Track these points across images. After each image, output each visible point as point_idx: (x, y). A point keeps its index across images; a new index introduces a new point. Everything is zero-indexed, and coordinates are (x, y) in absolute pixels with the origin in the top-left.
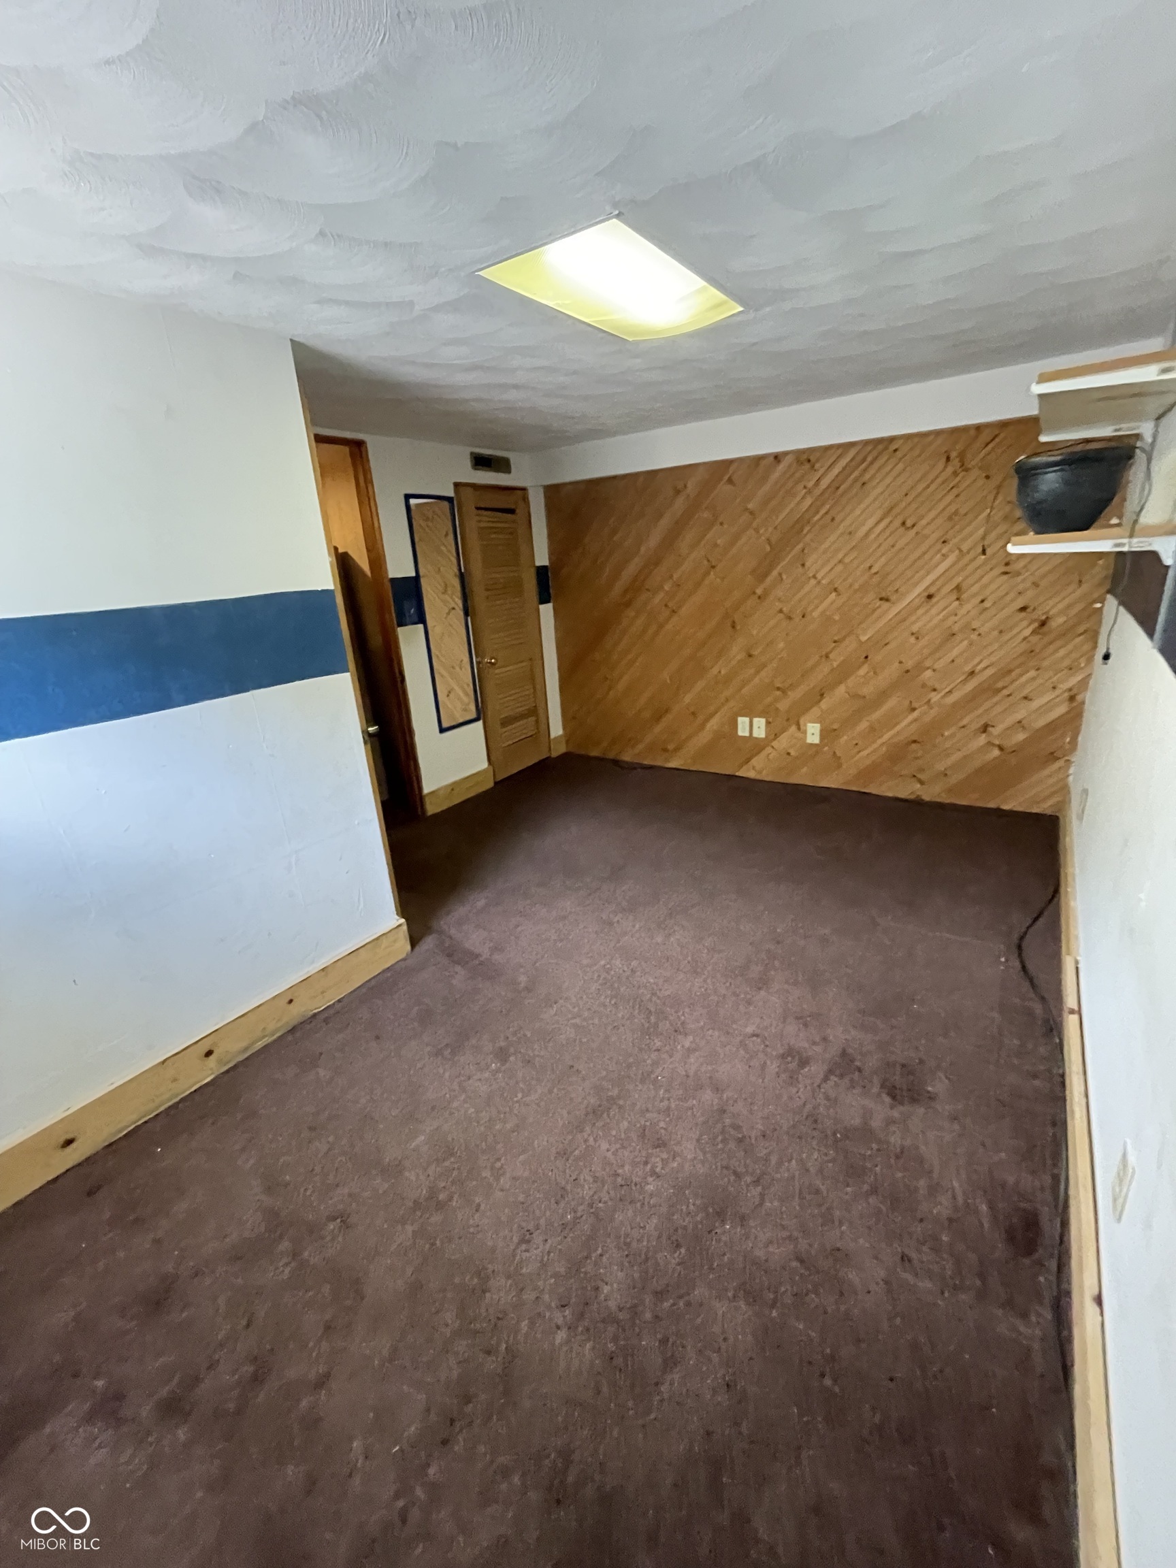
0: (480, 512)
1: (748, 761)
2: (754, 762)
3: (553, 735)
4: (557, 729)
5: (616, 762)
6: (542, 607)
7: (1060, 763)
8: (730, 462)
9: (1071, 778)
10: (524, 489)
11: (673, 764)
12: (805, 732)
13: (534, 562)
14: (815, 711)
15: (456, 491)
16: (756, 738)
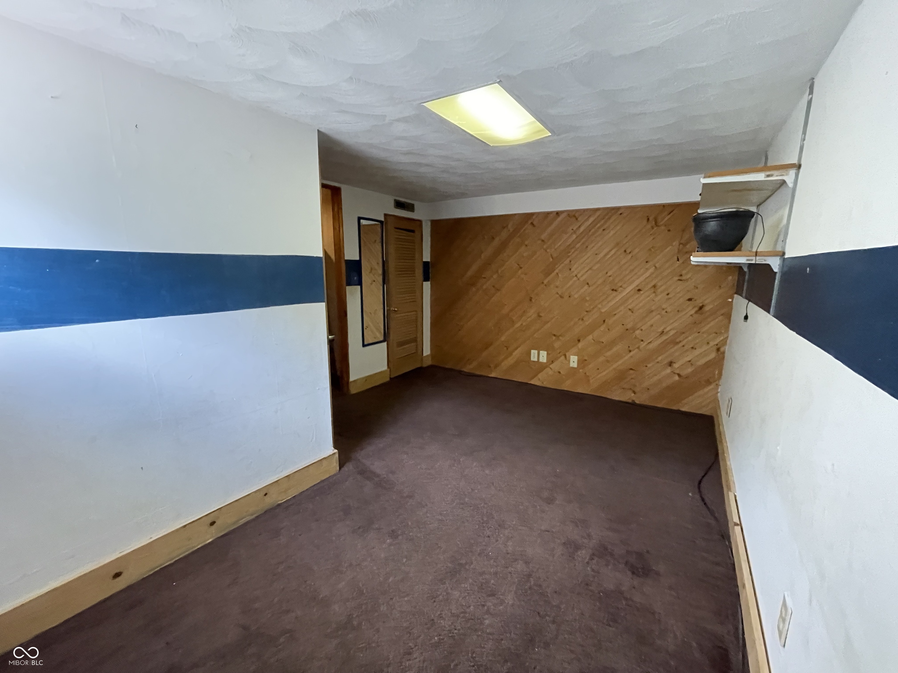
0: (397, 230)
1: (536, 375)
2: (540, 376)
3: (425, 354)
4: (427, 351)
5: (460, 372)
6: (424, 283)
7: (712, 386)
8: (532, 214)
9: (719, 394)
10: (420, 221)
11: (493, 375)
12: (569, 361)
13: (422, 259)
14: (574, 350)
15: (385, 218)
16: (541, 362)
